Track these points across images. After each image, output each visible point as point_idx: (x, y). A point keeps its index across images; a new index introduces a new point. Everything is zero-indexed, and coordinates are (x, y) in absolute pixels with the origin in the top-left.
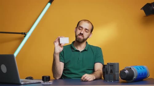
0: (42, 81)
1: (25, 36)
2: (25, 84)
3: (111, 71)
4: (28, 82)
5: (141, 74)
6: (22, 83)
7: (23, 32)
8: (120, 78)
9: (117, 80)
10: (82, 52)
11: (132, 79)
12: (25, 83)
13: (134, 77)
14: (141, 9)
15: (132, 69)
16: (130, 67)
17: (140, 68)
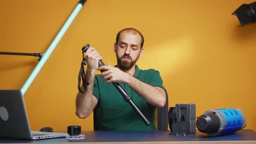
0: (67, 135)
1: (39, 60)
2: (39, 140)
3: (183, 119)
4: (45, 136)
5: (232, 123)
6: (34, 138)
7: (36, 53)
8: (197, 129)
9: (192, 133)
11: (217, 132)
12: (39, 138)
13: (221, 128)
14: (233, 14)
15: (217, 114)
16: (214, 111)
17: (230, 112)
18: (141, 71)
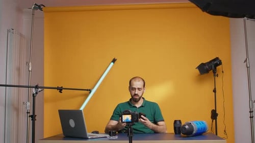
0: (108, 136)
1: (90, 93)
2: (92, 138)
4: (95, 136)
6: (89, 138)
7: (88, 89)
10: (139, 108)
11: (192, 134)
13: (194, 132)
14: (196, 69)
15: (192, 124)
16: (190, 122)
17: (199, 123)
18: (146, 101)
